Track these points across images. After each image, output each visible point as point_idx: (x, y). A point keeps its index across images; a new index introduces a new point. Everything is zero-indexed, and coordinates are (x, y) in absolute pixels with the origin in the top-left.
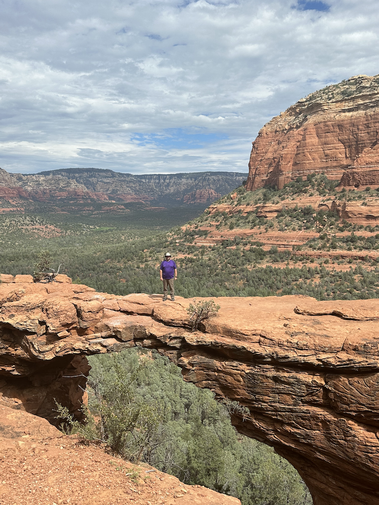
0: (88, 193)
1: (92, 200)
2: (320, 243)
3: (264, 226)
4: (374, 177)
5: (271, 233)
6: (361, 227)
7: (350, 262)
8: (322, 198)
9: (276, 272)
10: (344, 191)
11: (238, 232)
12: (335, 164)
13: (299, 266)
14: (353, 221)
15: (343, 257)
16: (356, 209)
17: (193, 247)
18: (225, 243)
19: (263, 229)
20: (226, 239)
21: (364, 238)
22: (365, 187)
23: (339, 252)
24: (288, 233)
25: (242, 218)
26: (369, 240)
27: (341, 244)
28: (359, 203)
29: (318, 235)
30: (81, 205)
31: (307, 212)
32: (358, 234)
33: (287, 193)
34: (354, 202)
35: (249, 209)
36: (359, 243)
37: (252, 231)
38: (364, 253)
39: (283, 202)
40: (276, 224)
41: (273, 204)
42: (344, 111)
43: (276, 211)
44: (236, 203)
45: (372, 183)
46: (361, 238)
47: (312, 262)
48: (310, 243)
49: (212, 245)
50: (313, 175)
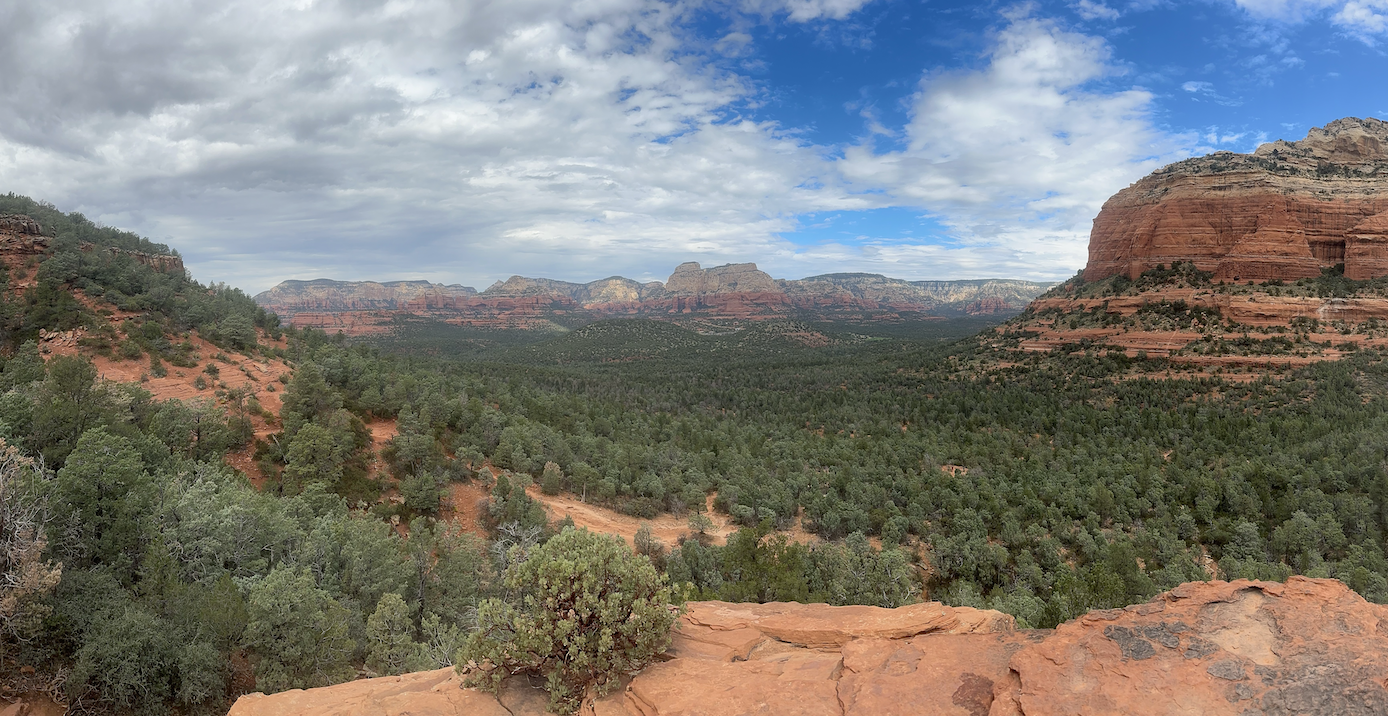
0: (855, 300)
1: (861, 308)
2: (1206, 347)
3: (1123, 325)
4: (1256, 270)
5: (1132, 334)
6: (1252, 328)
7: (1250, 371)
8: (1195, 291)
9: (1159, 386)
10: (1222, 283)
11: (1084, 333)
12: (1204, 252)
13: (1185, 376)
14: (1242, 321)
15: (1238, 364)
16: (1243, 305)
17: (1021, 352)
18: (1068, 348)
19: (1119, 328)
20: (1067, 341)
21: (1258, 341)
22: (1247, 281)
23: (1232, 357)
24: (1158, 333)
25: (1087, 314)
26: (1264, 342)
27: (1231, 347)
28: (1246, 298)
29: (1200, 336)
30: (848, 313)
31: (1178, 308)
32: (1252, 335)
33: (1149, 284)
34: (1240, 297)
35: (1095, 303)
36: (1254, 347)
37: (1105, 331)
38: (1264, 359)
39: (1143, 294)
40: (1138, 322)
41: (1130, 295)
42: (1214, 188)
43: (1137, 306)
44: (1074, 296)
45: (1254, 277)
46: (1256, 342)
47: (1201, 370)
48: (1193, 346)
49: (1049, 350)
50: (1179, 263)
